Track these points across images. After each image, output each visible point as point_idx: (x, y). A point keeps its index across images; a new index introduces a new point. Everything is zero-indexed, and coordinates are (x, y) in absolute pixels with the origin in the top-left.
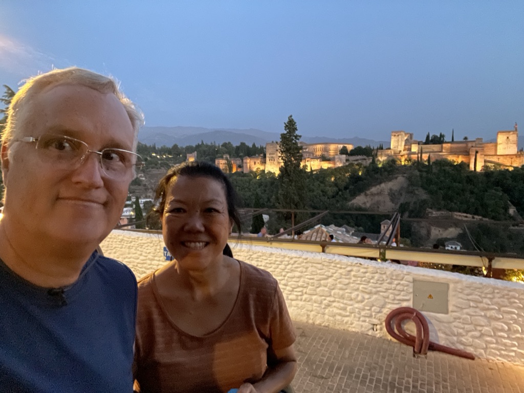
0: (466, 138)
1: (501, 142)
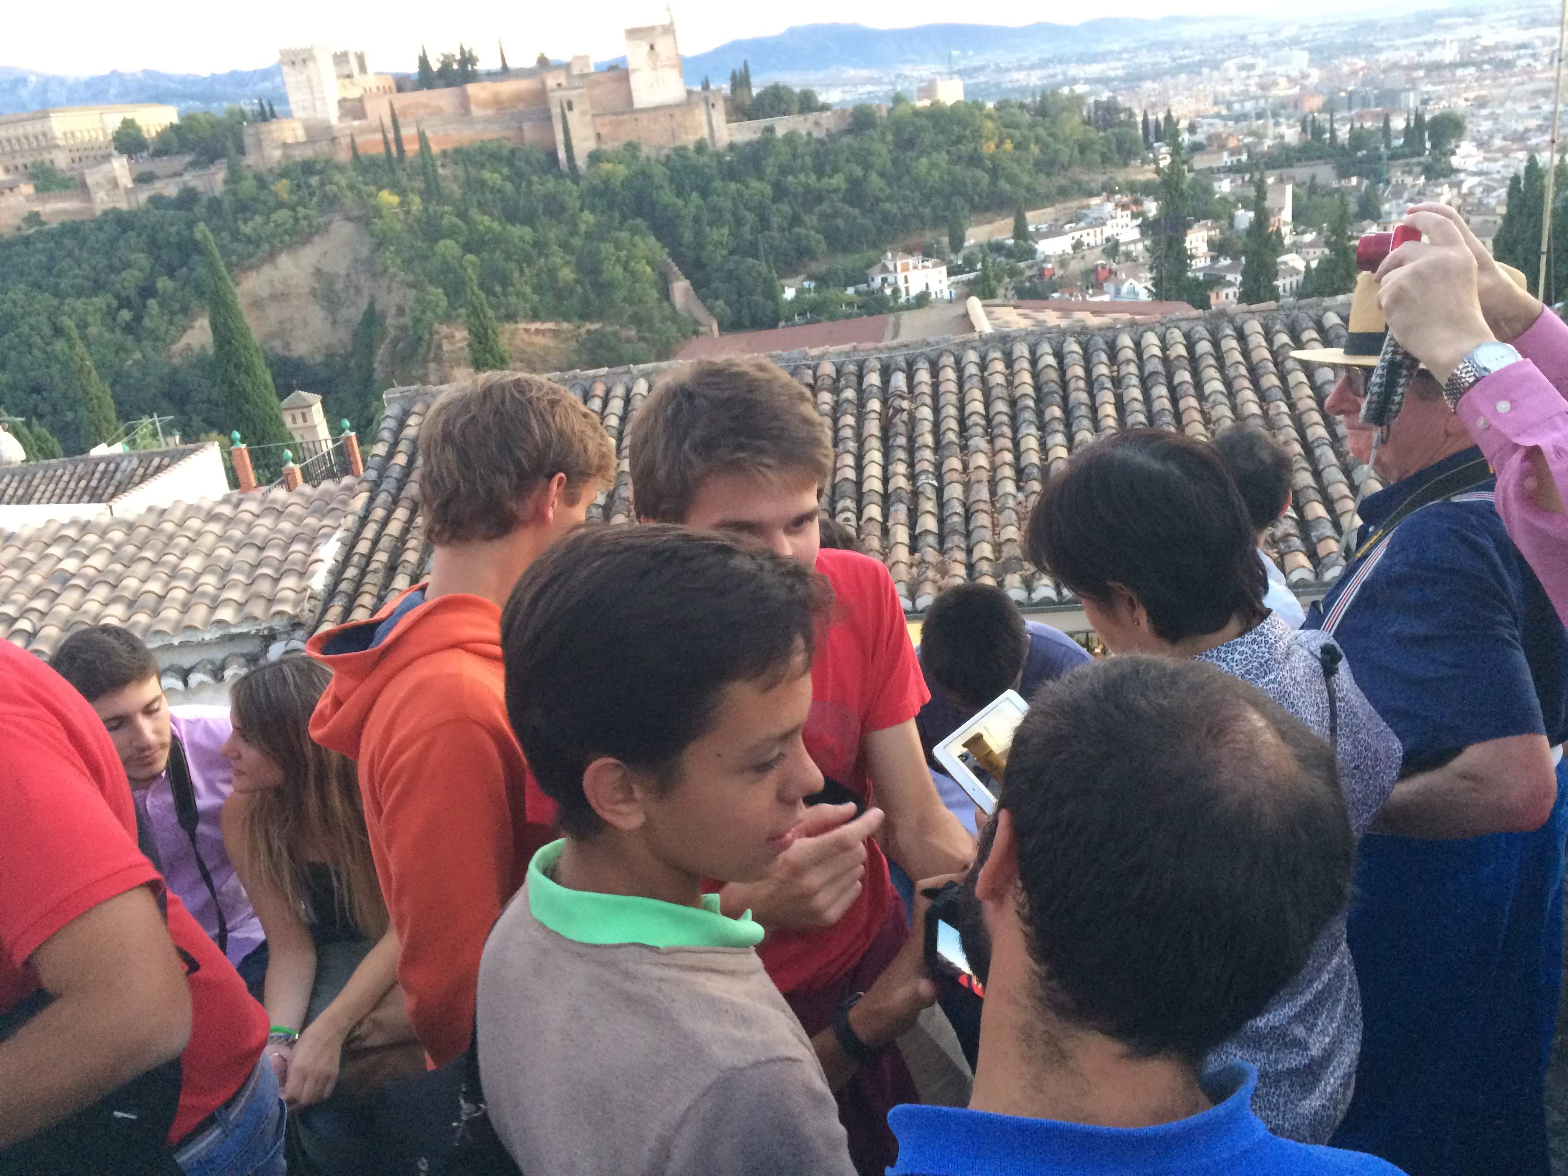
1: (635, 65)
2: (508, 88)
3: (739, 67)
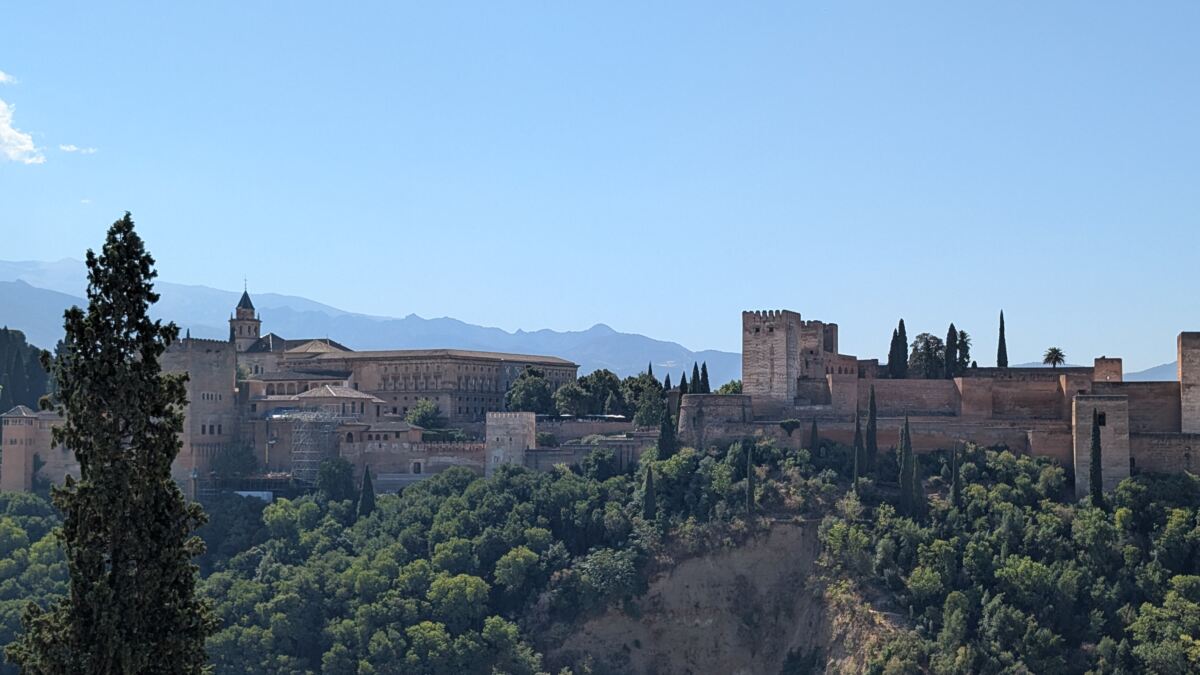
0: (1055, 355)
1: (1193, 378)
2: (1015, 389)
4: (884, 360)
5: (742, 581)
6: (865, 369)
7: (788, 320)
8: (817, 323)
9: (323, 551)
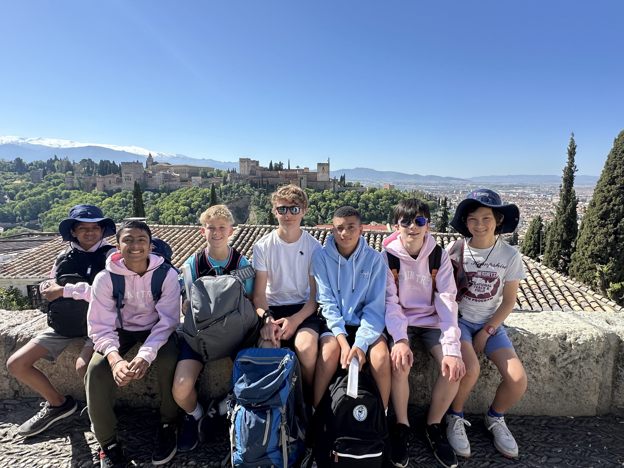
0: (298, 167)
1: (319, 171)
2: (289, 173)
3: (343, 175)
4: (268, 168)
5: (237, 207)
6: (265, 169)
7: (248, 160)
8: (254, 161)
9: (160, 202)
